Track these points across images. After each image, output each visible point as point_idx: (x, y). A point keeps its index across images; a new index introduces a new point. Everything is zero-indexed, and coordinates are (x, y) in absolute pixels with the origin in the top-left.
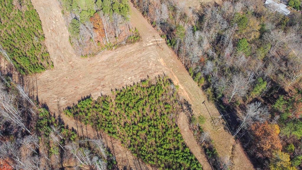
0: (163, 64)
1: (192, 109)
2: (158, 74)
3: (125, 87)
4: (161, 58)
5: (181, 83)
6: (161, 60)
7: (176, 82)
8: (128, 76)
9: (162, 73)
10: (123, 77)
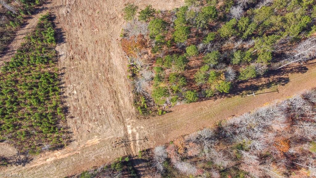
0: (90, 142)
1: (19, 166)
2: (75, 132)
3: (63, 85)
4: (99, 141)
5: (55, 161)
6: (96, 140)
7: (58, 154)
8: (78, 91)
9: (74, 137)
10: (79, 84)
